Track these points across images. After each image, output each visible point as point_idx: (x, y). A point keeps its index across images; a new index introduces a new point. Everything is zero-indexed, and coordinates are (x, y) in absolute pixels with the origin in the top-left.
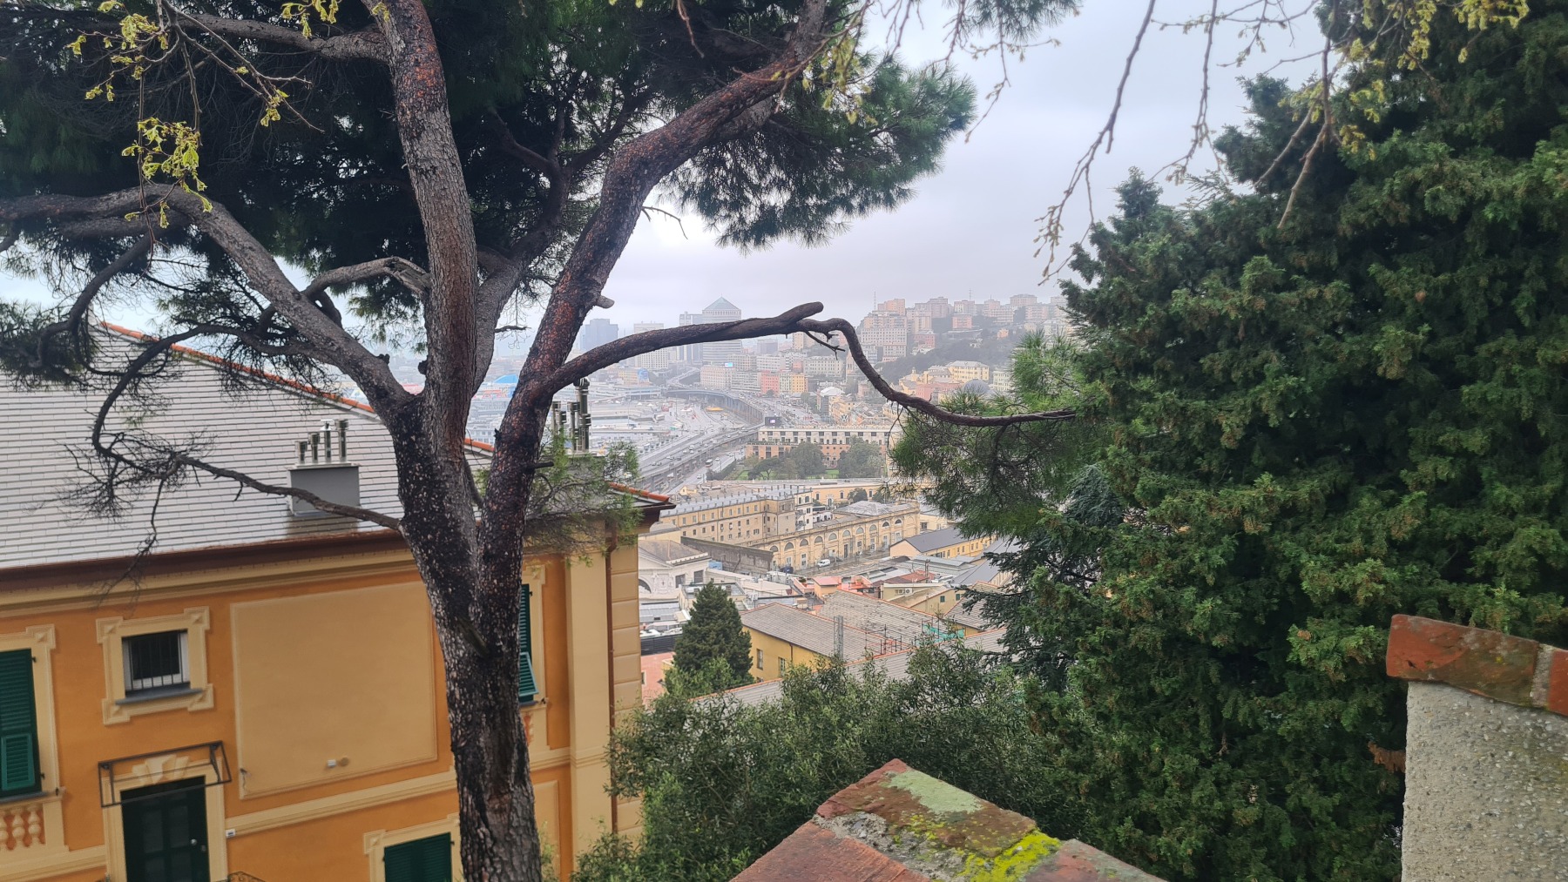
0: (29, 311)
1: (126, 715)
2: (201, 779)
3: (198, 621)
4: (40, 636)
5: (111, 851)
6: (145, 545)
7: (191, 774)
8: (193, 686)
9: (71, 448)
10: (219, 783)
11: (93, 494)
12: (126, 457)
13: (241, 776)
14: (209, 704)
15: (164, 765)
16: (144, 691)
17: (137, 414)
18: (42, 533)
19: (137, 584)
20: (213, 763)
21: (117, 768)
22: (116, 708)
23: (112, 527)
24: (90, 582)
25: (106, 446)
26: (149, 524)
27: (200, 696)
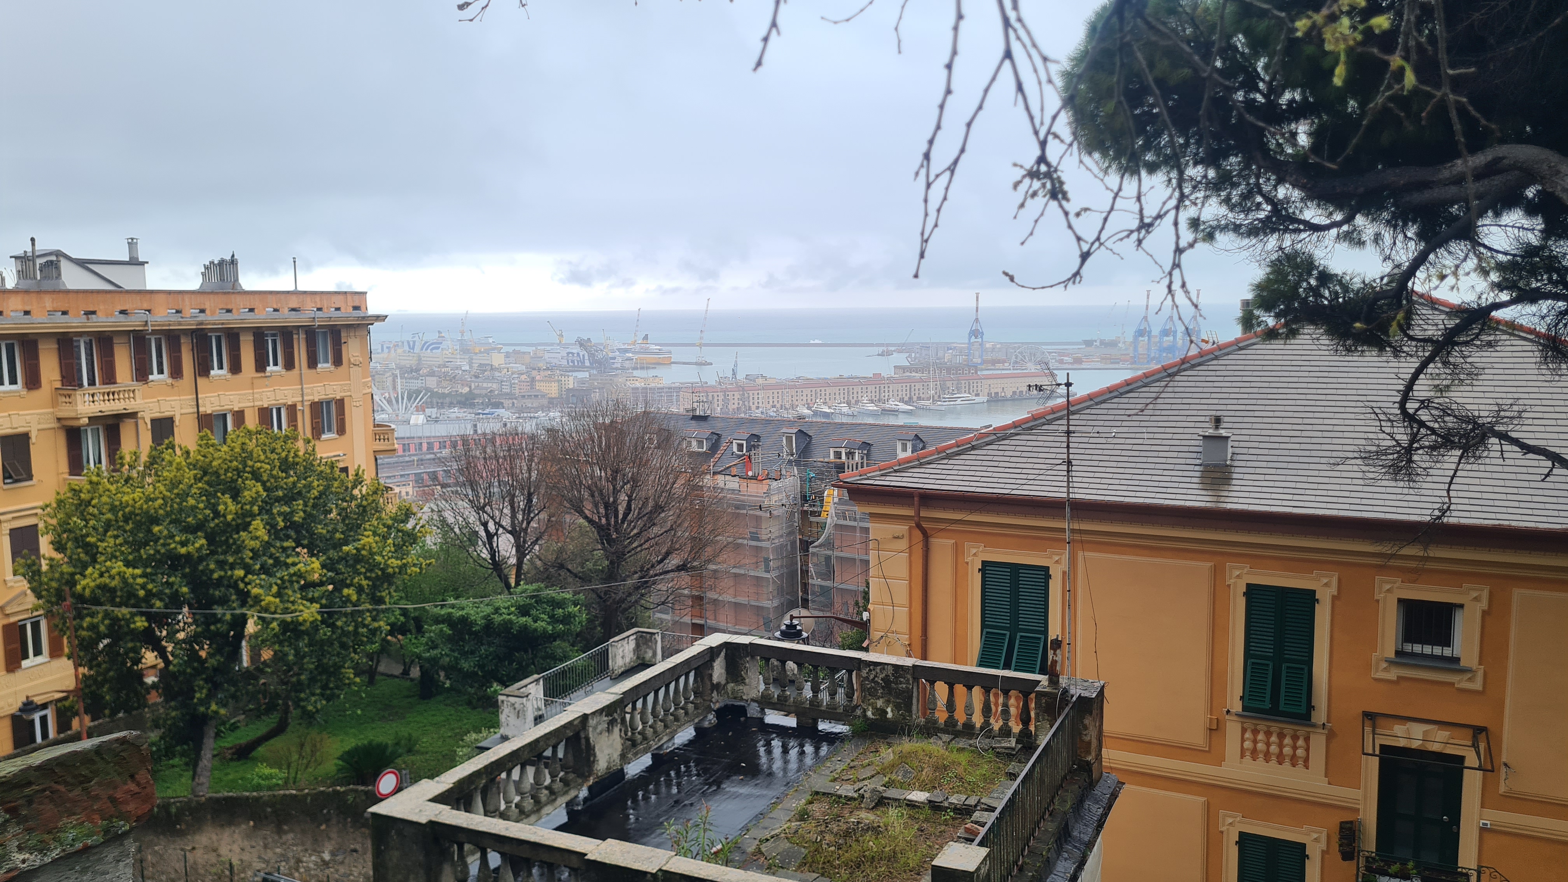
0: (1355, 280)
1: (1393, 674)
2: (1461, 759)
3: (1476, 599)
4: (1325, 581)
5: (1365, 798)
6: (1437, 513)
7: (1450, 750)
8: (1463, 663)
9: (1377, 411)
10: (1479, 769)
11: (1391, 457)
12: (1428, 424)
13: (1503, 769)
14: (1478, 685)
15: (1425, 733)
16: (1413, 655)
17: (1444, 383)
18: (1337, 487)
19: (1425, 550)
20: (1475, 746)
21: (1380, 721)
22: (1385, 665)
23: (1406, 491)
24: (1379, 540)
25: (1411, 411)
26: (1445, 493)
27: (1470, 675)
